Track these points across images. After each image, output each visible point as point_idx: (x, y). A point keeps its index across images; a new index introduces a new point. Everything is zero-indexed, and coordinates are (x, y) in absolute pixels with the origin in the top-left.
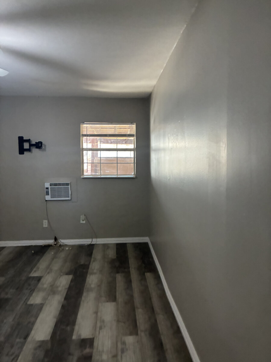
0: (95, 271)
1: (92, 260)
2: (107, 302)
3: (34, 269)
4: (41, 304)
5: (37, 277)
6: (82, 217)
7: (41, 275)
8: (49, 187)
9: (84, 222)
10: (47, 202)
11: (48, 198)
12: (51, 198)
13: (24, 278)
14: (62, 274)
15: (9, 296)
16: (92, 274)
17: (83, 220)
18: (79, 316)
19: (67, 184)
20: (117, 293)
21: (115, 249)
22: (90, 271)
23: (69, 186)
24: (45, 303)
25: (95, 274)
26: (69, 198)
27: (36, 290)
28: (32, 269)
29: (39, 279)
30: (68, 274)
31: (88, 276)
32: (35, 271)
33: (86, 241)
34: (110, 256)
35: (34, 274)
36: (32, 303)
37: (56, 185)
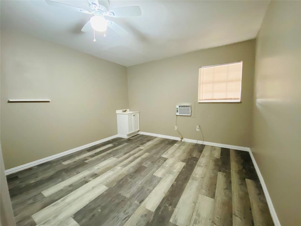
0: (202, 165)
1: (202, 155)
2: (207, 196)
3: (165, 153)
4: (160, 178)
5: (165, 158)
6: (198, 127)
7: (168, 158)
8: (179, 108)
9: (198, 130)
10: (177, 116)
11: (178, 114)
12: (179, 114)
13: (158, 157)
14: (179, 160)
15: (146, 166)
16: (200, 166)
17: (198, 129)
18: (181, 200)
19: (189, 106)
20: (216, 191)
21: (220, 152)
22: (198, 163)
23: (190, 108)
24: (163, 178)
25: (201, 167)
26: (190, 115)
27: (161, 167)
28: (164, 152)
29: (165, 160)
30: (183, 161)
31: (196, 167)
32: (165, 154)
33: (200, 142)
34: (215, 156)
35: (164, 156)
36: (155, 175)
37: (182, 106)
